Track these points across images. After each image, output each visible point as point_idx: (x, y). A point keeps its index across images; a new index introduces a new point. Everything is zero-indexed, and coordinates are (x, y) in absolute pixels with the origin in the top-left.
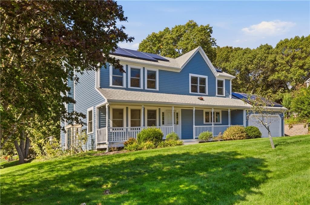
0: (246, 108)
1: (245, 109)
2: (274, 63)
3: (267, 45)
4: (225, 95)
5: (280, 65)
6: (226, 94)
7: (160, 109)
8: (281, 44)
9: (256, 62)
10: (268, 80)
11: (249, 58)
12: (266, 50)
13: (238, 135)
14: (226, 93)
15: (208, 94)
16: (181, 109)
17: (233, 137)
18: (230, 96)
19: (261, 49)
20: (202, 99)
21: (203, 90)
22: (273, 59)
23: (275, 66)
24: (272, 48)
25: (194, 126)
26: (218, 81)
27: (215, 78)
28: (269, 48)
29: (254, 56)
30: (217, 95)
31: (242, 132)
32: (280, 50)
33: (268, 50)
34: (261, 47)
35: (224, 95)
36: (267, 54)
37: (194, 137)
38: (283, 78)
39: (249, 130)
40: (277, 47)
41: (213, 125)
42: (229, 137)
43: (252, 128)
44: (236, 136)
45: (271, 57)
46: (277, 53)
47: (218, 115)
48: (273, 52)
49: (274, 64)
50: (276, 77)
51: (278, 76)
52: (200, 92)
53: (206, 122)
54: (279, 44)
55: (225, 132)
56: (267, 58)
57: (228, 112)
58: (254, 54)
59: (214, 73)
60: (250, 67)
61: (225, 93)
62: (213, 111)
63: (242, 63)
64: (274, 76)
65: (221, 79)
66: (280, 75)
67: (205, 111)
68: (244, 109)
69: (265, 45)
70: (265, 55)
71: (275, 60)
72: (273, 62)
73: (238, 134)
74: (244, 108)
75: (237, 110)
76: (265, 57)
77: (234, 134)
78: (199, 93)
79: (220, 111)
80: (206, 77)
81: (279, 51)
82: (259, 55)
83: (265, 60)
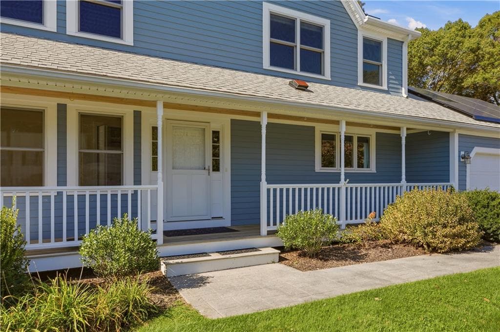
0: (460, 128)
1: (458, 132)
2: (477, 53)
3: (460, 20)
4: (388, 87)
5: (488, 56)
6: (388, 83)
7: (137, 115)
8: (489, 20)
9: (439, 50)
10: (463, 84)
11: (425, 43)
12: (460, 30)
13: (448, 230)
14: (391, 81)
15: (331, 76)
16: (232, 120)
17: (426, 235)
18: (404, 92)
19: (449, 29)
20: (304, 88)
21: (313, 63)
22: (474, 46)
23: (478, 59)
24: (470, 28)
25: (264, 186)
26: (365, 40)
27: (357, 30)
28: (464, 27)
29: (437, 41)
30: (360, 82)
31: (462, 220)
32: (486, 31)
33: (463, 31)
34: (449, 26)
35: (385, 87)
36: (462, 37)
37: (264, 229)
38: (494, 80)
39: (484, 207)
40: (481, 25)
41: (343, 184)
42: (405, 233)
43: (493, 199)
44: (438, 234)
45: (468, 43)
46: (481, 36)
47: (365, 144)
48: (474, 34)
49: (476, 56)
50: (480, 79)
51: (483, 78)
52: (302, 70)
53: (324, 165)
54: (484, 21)
55: (389, 209)
56: (461, 44)
57: (401, 138)
58: (436, 37)
59: (352, 12)
60: (427, 60)
61: (389, 79)
62: (343, 130)
63: (413, 52)
64: (476, 78)
65: (374, 36)
66: (487, 76)
67: (320, 129)
68: (454, 132)
69: (456, 22)
70: (458, 39)
71: (479, 48)
72: (473, 51)
73: (445, 226)
74: (455, 128)
75: (431, 131)
76: (459, 42)
77: (430, 225)
78: (298, 72)
79: (371, 133)
80: (326, 23)
81: (485, 33)
82: (446, 40)
83: (457, 48)
